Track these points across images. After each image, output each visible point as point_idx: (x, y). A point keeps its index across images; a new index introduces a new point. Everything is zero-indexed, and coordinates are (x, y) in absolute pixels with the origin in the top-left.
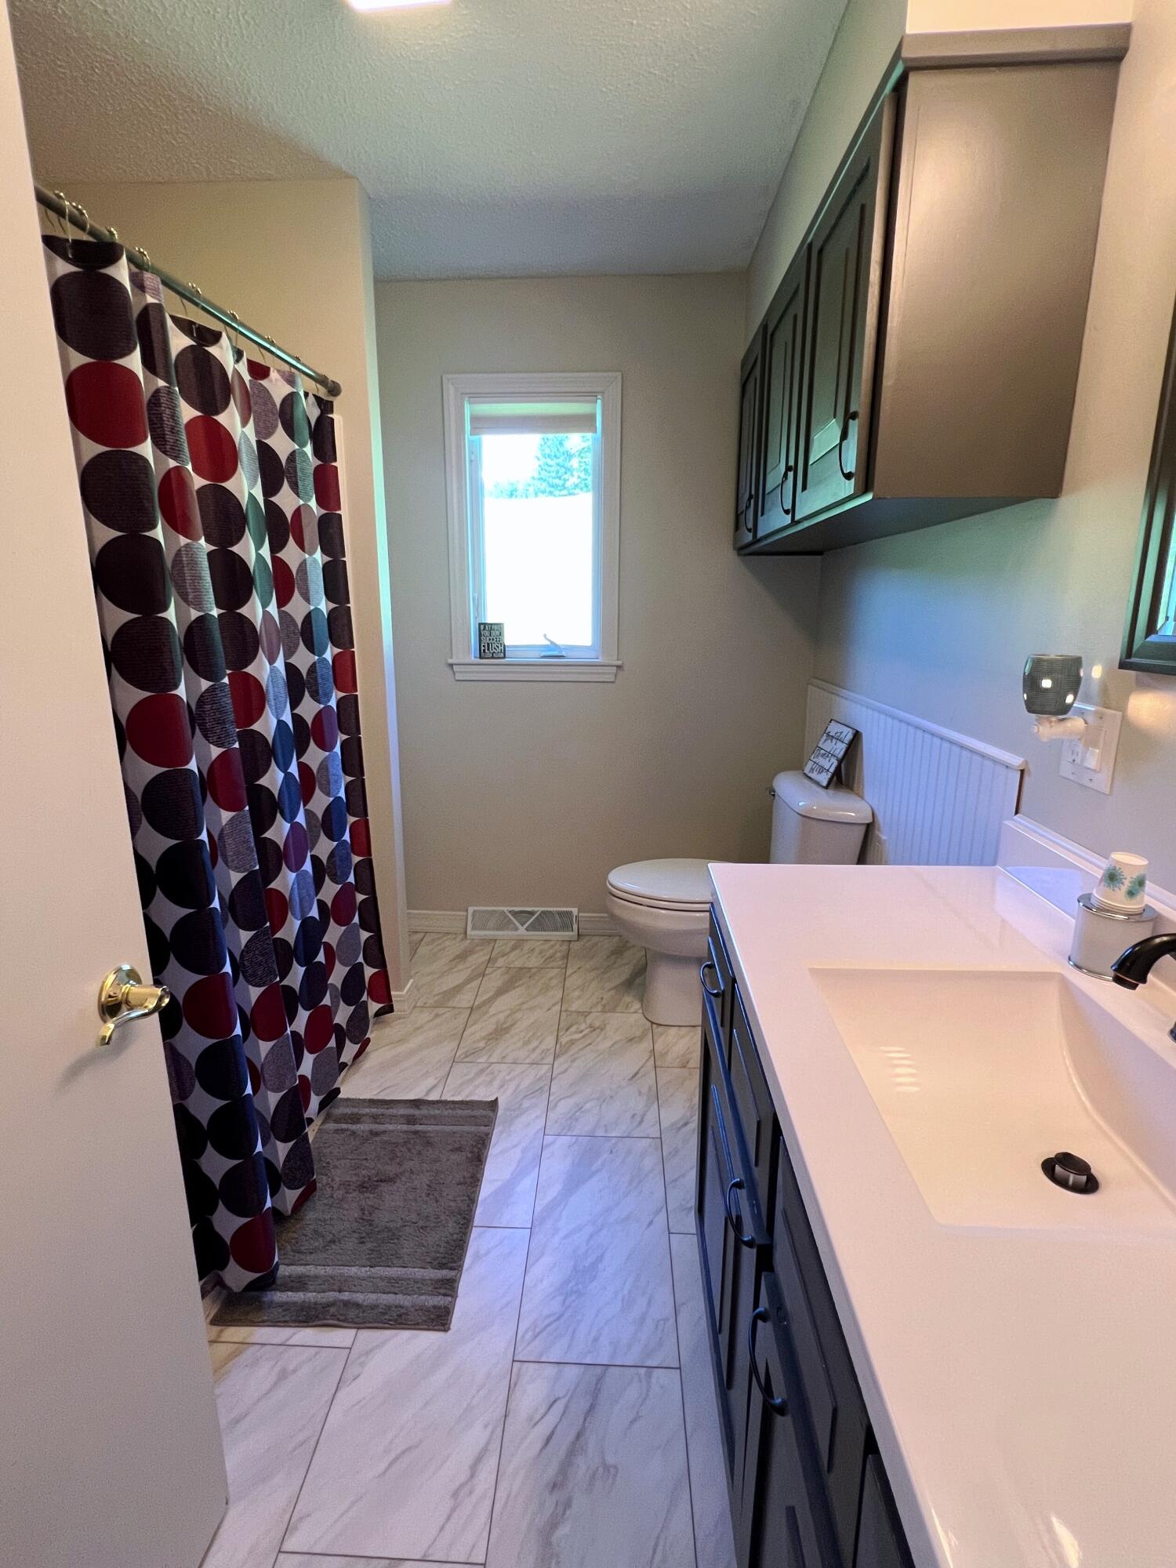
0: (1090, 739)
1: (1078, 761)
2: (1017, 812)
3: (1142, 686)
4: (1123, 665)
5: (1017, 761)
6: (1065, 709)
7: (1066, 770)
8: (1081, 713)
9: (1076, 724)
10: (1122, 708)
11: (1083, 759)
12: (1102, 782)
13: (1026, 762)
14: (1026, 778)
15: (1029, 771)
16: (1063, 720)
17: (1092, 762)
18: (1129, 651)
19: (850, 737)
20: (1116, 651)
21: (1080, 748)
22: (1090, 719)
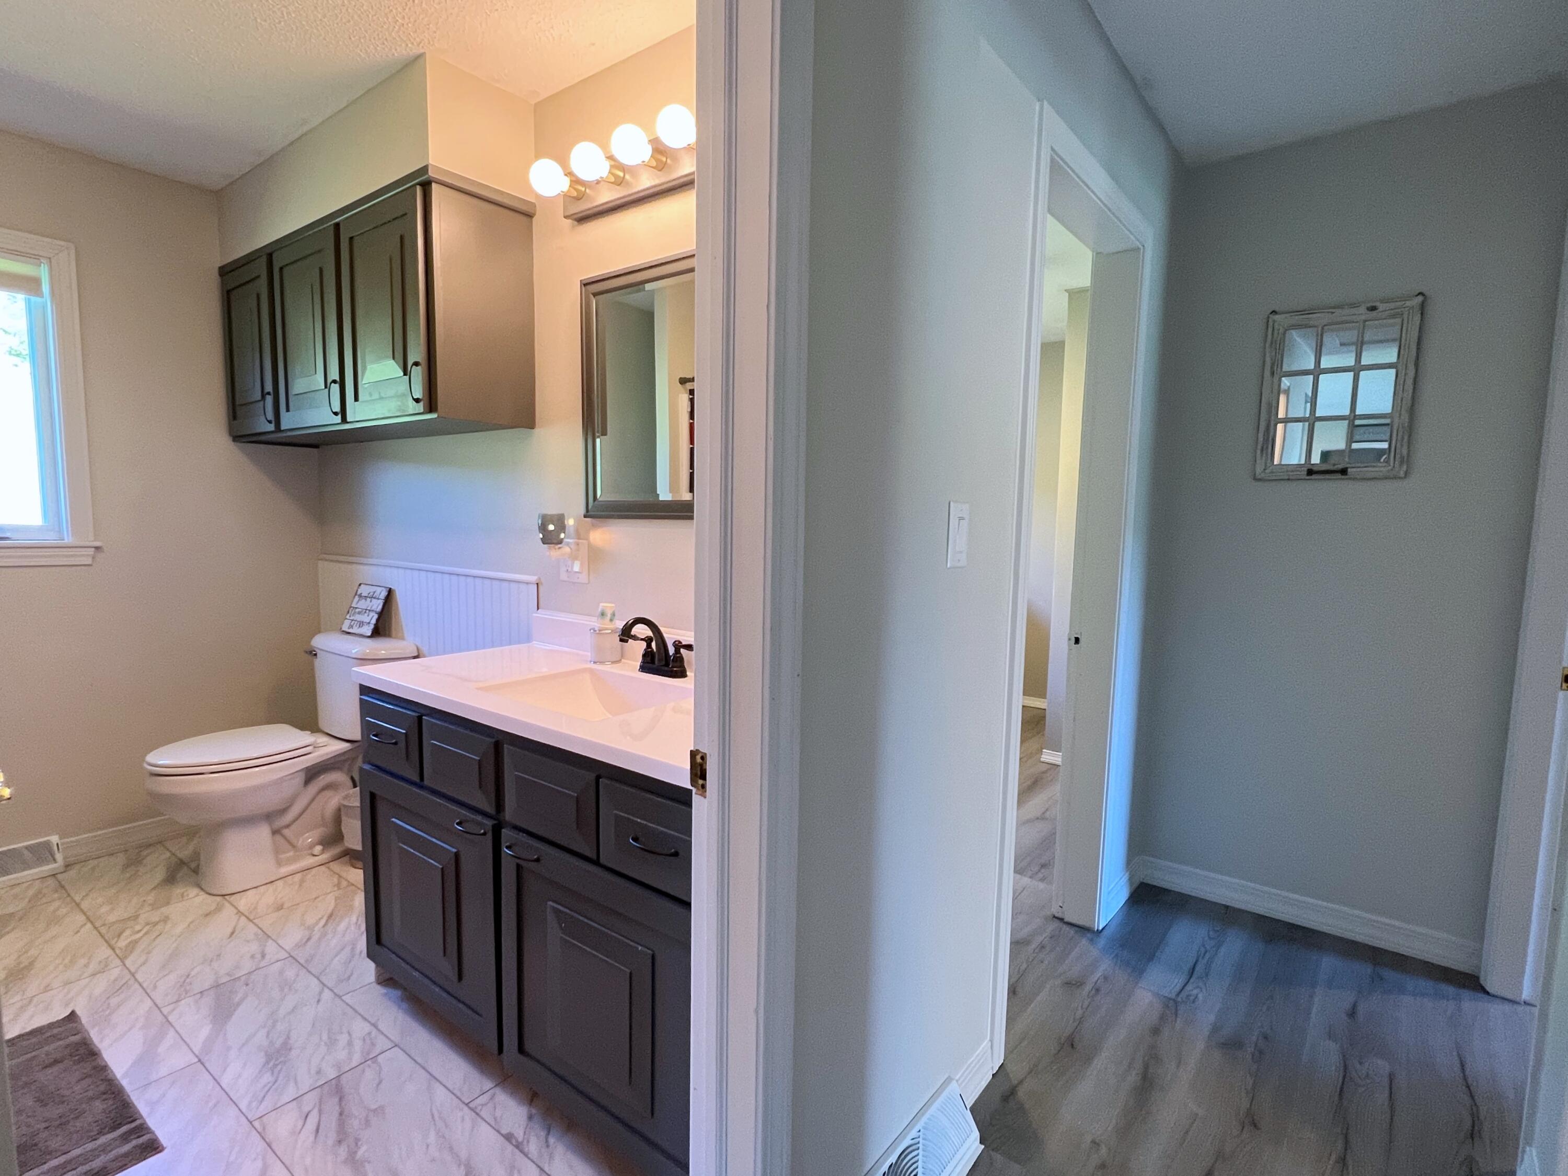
0: (574, 557)
1: (570, 570)
2: (538, 609)
3: (594, 526)
4: (585, 516)
5: (534, 579)
6: (560, 542)
7: (564, 576)
8: (568, 544)
9: (567, 549)
10: (587, 539)
11: (572, 567)
12: (583, 578)
13: (540, 579)
14: (540, 587)
15: (542, 584)
16: (560, 548)
17: (577, 567)
18: (587, 510)
19: (384, 594)
20: (582, 510)
21: (570, 563)
22: (572, 547)
